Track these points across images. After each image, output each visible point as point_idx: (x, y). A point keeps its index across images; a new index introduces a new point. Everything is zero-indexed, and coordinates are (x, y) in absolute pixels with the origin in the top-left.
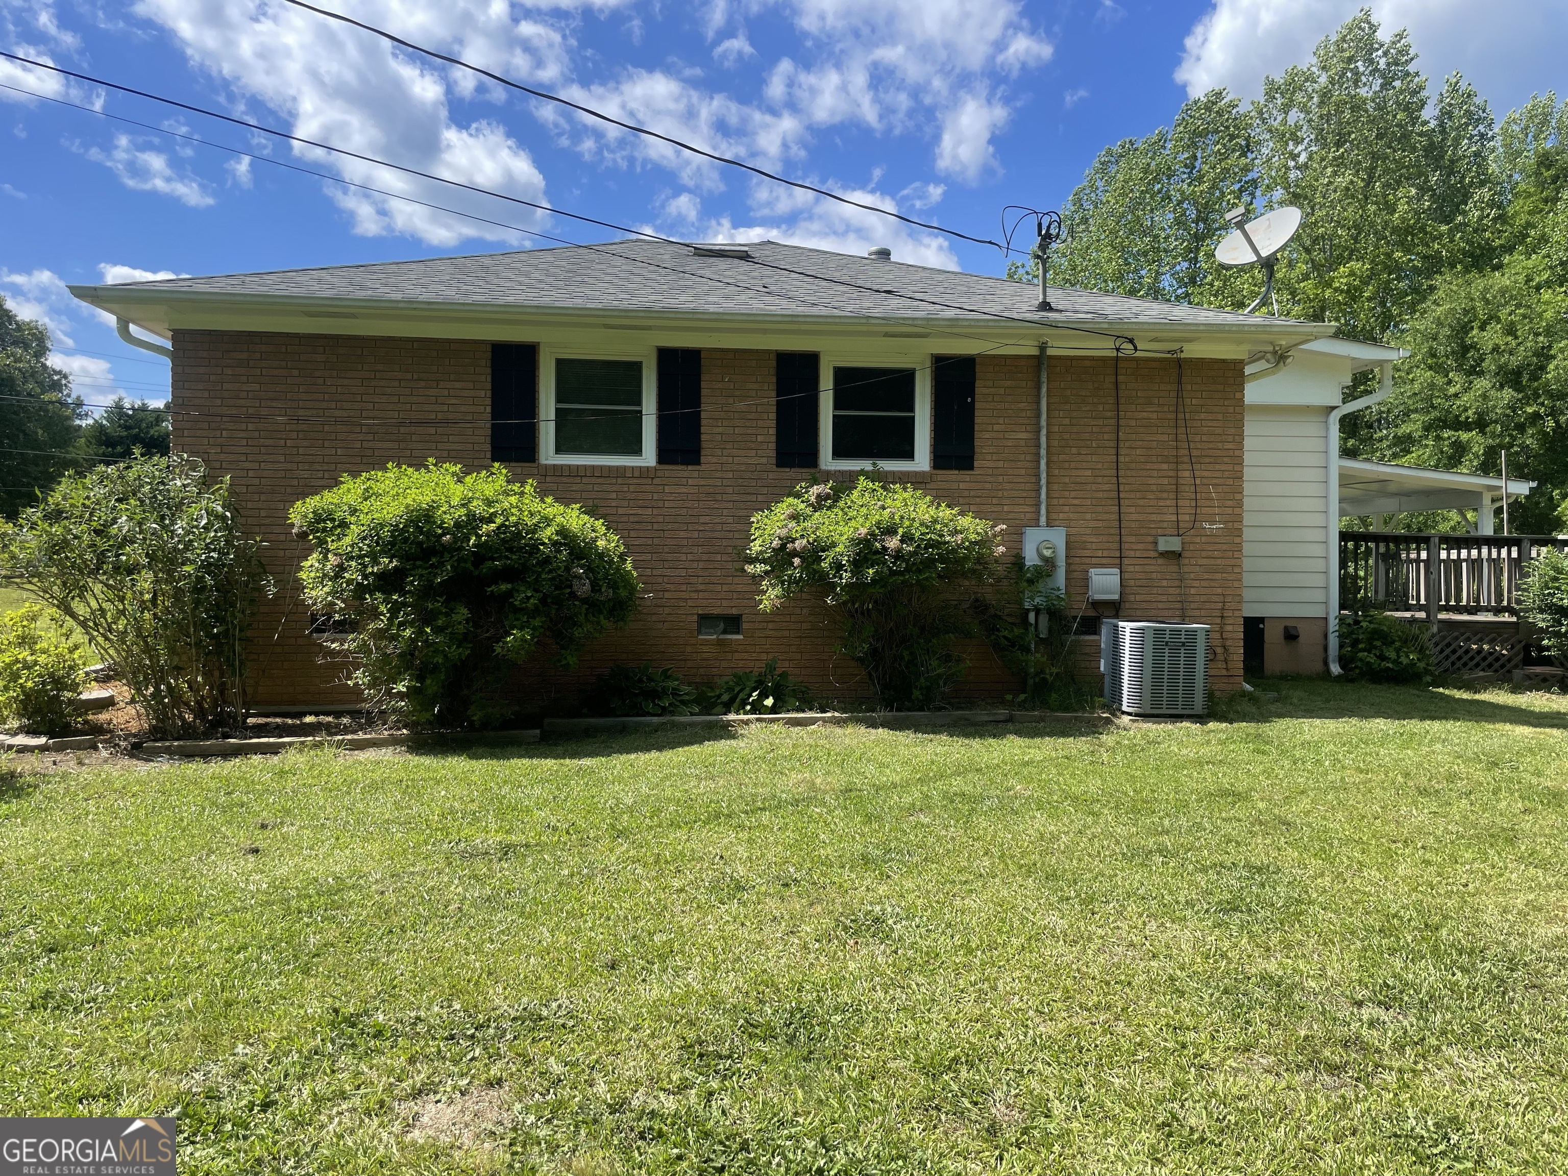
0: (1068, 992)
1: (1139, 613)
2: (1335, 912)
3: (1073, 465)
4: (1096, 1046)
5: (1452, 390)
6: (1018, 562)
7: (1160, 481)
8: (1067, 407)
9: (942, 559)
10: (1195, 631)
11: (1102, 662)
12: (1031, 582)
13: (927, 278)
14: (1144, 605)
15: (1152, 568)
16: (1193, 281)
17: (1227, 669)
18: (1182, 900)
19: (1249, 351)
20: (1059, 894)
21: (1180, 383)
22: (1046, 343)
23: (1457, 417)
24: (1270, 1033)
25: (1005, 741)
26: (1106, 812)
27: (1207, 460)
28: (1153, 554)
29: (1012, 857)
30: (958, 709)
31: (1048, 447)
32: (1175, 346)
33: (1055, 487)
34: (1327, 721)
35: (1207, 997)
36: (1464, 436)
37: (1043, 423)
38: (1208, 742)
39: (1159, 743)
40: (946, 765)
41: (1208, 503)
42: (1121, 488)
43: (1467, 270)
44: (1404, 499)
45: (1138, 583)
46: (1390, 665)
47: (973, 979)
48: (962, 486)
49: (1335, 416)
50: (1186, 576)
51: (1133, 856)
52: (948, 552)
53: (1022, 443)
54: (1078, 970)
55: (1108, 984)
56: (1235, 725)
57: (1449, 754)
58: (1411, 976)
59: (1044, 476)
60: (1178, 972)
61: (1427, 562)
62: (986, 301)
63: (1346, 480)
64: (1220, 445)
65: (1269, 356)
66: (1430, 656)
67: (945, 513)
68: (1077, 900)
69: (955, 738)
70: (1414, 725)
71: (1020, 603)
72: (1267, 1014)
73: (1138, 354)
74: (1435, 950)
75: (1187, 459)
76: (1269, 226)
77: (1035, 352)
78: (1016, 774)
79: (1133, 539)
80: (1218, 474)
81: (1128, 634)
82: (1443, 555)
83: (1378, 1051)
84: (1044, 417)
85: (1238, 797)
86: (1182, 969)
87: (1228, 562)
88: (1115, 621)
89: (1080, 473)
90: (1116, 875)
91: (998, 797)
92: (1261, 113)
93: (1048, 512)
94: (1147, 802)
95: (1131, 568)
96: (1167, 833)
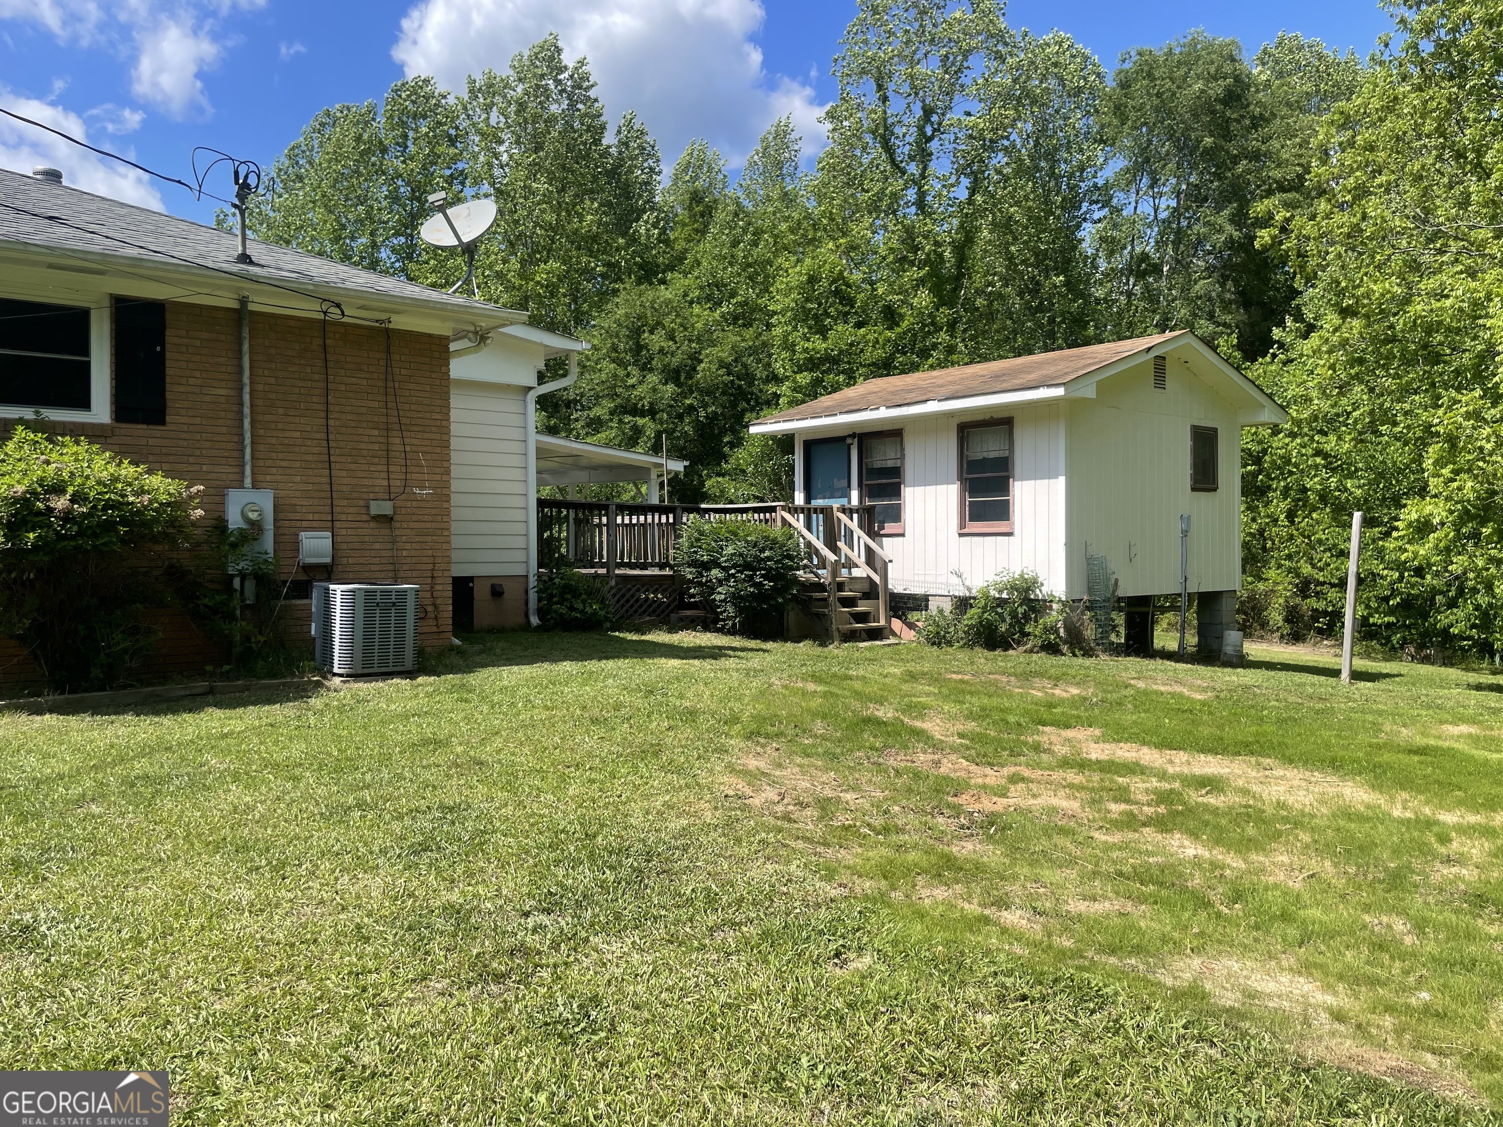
0: (248, 963)
1: (351, 576)
2: (513, 836)
3: (280, 426)
4: (275, 1010)
5: (631, 382)
6: (220, 525)
7: (371, 447)
8: (273, 366)
9: (124, 522)
10: (405, 591)
11: (313, 625)
12: (234, 546)
13: (106, 210)
14: (357, 568)
15: (365, 532)
16: (410, 258)
17: (437, 626)
18: (376, 849)
19: (453, 329)
20: (249, 865)
21: (388, 352)
22: (248, 297)
23: (636, 405)
24: (446, 958)
25: (202, 715)
26: (308, 774)
27: (416, 429)
28: (365, 518)
29: (199, 835)
30: (147, 686)
31: (252, 406)
32: (383, 316)
33: (261, 447)
34: (523, 667)
35: (390, 938)
36: (641, 421)
37: (246, 380)
38: (416, 696)
39: (368, 701)
40: (128, 747)
41: (417, 469)
42: (332, 452)
43: (639, 282)
44: (592, 472)
45: (351, 546)
46: (578, 615)
47: (140, 972)
48: (151, 442)
49: (532, 396)
50: (398, 539)
51: (331, 815)
52: (133, 514)
53: (223, 400)
54: (262, 939)
55: (292, 945)
56: (443, 677)
57: (618, 687)
58: (570, 881)
59: (248, 436)
60: (366, 920)
61: (607, 525)
62: (176, 244)
63: (542, 453)
64: (428, 415)
65: (471, 335)
66: (609, 605)
67: (128, 470)
68: (267, 868)
69: (142, 717)
70: (593, 665)
71: (223, 567)
72: (446, 941)
73: (345, 319)
74: (592, 857)
75: (397, 427)
76: (469, 214)
77: (235, 305)
78: (212, 748)
79: (345, 503)
80: (427, 442)
81: (338, 596)
82: (619, 520)
83: (539, 953)
84: (247, 373)
85: (438, 743)
86: (369, 915)
87: (438, 525)
88: (324, 584)
89: (288, 434)
90: (312, 836)
91: (188, 774)
92: (465, 108)
93: (253, 473)
94: (350, 760)
95: (344, 532)
96: (368, 787)
